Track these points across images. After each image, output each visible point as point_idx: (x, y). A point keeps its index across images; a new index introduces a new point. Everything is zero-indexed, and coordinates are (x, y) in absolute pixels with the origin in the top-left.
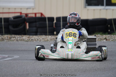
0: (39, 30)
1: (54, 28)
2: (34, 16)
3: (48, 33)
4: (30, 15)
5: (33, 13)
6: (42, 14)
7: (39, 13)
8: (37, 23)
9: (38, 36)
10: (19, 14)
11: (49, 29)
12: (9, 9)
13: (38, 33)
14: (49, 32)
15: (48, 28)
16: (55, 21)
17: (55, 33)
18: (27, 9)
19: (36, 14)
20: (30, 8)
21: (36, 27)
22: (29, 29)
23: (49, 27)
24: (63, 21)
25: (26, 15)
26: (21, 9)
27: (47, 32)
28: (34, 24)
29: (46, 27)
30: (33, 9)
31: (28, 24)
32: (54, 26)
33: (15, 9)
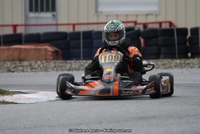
0: (163, 50)
1: (188, 46)
2: (157, 26)
3: (177, 56)
4: (150, 26)
5: (156, 23)
6: (171, 24)
7: (166, 22)
8: (160, 38)
9: (160, 60)
10: (132, 25)
11: (178, 48)
13: (161, 56)
14: (179, 54)
16: (189, 35)
17: (189, 55)
18: (147, 15)
19: (160, 23)
20: (151, 14)
21: (157, 45)
23: (178, 45)
25: (145, 25)
26: (137, 16)
27: (175, 54)
28: (155, 40)
29: (174, 45)
30: (157, 15)
32: (188, 44)
33: (127, 16)
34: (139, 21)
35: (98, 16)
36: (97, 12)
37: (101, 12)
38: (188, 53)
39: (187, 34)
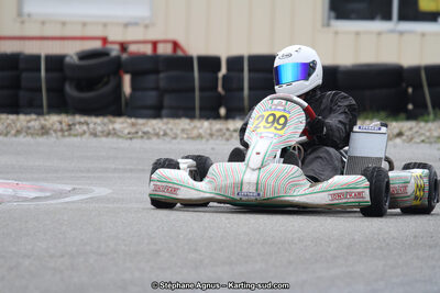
0: (167, 100)
1: (219, 94)
2: (148, 50)
3: (197, 112)
4: (133, 48)
5: (144, 42)
6: (176, 45)
7: (165, 41)
8: (162, 75)
9: (165, 120)
10: (97, 45)
11: (201, 98)
12: (64, 24)
13: (164, 112)
14: (201, 109)
15: (197, 93)
16: (224, 71)
17: (223, 111)
18: (126, 25)
19: (155, 44)
20: (136, 24)
21: (157, 89)
22: (131, 95)
23: (201, 89)
24: (250, 71)
25: (123, 47)
26: (105, 25)
27: (194, 109)
28: (152, 77)
29: (193, 90)
30: (146, 26)
31: (127, 79)
32: (220, 89)
33: (84, 24)
34: (111, 38)
35: (23, 22)
36: (20, 14)
37: (29, 15)
38: (219, 107)
39: (219, 69)
